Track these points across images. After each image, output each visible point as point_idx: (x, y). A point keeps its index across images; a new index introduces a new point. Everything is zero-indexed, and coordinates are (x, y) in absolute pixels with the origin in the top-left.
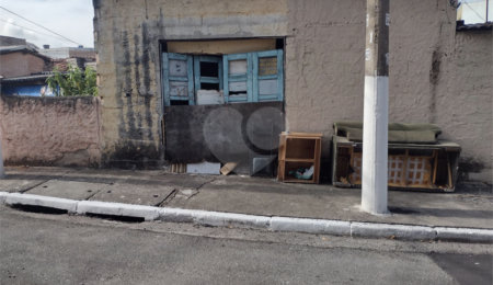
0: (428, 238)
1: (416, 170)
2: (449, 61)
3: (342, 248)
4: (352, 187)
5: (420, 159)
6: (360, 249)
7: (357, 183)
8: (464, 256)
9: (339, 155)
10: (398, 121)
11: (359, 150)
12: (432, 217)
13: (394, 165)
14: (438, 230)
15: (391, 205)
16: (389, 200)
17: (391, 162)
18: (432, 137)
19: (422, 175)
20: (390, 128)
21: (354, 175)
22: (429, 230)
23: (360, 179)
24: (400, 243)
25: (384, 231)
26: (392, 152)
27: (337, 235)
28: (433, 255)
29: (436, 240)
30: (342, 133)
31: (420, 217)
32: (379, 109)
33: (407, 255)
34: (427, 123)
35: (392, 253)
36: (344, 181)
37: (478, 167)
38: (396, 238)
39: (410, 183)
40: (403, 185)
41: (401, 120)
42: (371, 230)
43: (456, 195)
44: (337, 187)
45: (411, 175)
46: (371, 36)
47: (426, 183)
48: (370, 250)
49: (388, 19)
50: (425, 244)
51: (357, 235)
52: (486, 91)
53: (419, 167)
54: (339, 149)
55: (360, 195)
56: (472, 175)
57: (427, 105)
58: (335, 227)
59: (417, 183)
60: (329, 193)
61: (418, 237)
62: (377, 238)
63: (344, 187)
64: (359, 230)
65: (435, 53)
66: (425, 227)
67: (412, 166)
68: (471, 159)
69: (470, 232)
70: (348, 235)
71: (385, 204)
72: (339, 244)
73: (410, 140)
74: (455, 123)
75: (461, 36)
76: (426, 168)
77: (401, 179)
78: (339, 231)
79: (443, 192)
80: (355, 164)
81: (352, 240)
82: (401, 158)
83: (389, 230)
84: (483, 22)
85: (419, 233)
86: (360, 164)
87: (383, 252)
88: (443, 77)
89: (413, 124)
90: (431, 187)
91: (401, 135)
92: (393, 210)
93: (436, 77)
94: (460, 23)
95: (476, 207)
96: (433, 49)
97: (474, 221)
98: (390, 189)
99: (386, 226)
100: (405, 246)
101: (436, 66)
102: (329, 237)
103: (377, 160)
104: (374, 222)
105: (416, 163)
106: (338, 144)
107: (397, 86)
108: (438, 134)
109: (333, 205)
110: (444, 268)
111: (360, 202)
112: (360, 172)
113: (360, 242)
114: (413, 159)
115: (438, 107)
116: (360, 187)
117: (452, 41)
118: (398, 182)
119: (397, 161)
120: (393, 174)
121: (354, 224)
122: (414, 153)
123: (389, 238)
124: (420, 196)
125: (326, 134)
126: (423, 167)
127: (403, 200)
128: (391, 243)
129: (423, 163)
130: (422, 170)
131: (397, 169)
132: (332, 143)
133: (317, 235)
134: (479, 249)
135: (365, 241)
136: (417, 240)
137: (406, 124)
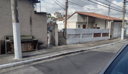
0: (32, 62)
1: (29, 46)
2: (34, 20)
3: (10, 71)
4: (12, 53)
5: (29, 43)
6: (15, 69)
7: (13, 52)
8: (40, 64)
9: (7, 45)
10: (23, 34)
11: (13, 43)
12: (33, 57)
13: (23, 46)
14: (34, 59)
15: (23, 56)
16: (22, 55)
17: (22, 45)
18: (31, 38)
19: (30, 47)
20: (21, 36)
21: (12, 50)
22: (32, 60)
23: (14, 51)
24: (26, 65)
25: (21, 63)
26: (22, 42)
27: (8, 68)
28: (34, 65)
29: (34, 62)
30: (7, 38)
31: (30, 57)
32: (17, 32)
33: (28, 67)
34: (30, 34)
35: (24, 68)
36: (9, 52)
37: (42, 44)
38: (25, 64)
39: (27, 50)
40: (26, 50)
41: (24, 34)
42: (18, 64)
43: (38, 51)
44: (7, 54)
45: (28, 48)
46: (13, 12)
47: (31, 49)
48: (18, 69)
49: (17, 8)
50: (32, 64)
51: (14, 66)
52: (42, 27)
53: (29, 45)
54: (7, 43)
55: (14, 55)
56: (41, 46)
57: (30, 30)
58: (7, 66)
59: (29, 49)
60: (5, 56)
61: (30, 62)
62: (20, 65)
63: (10, 54)
64: (14, 65)
65: (30, 18)
66: (31, 59)
67: (28, 45)
68: (40, 42)
69: (41, 58)
70: (12, 67)
71: (21, 56)
72: (9, 70)
73: (26, 39)
74: (37, 34)
75: (36, 14)
76: (31, 45)
77: (25, 49)
78: (9, 67)
79: (35, 50)
80: (12, 47)
81: (13, 68)
82: (25, 44)
83: (23, 62)
84: (40, 12)
85: (30, 61)
86: (13, 47)
87: (21, 69)
88: (33, 24)
89: (27, 35)
90: (32, 50)
91: (24, 38)
92: (23, 57)
93: (31, 24)
94: (35, 12)
95: (42, 52)
96: (30, 17)
97: (42, 56)
98: (22, 52)
99: (22, 62)
100: (27, 65)
101: (31, 21)
102: (5, 69)
103: (18, 45)
104: (19, 61)
105: (29, 44)
106: (6, 42)
107: (22, 25)
108: (33, 37)
109: (6, 59)
110: (36, 68)
111: (14, 57)
112: (14, 49)
113: (15, 68)
114: (28, 44)
115: (32, 31)
116: (14, 53)
117: (34, 15)
118: (25, 50)
119: (24, 45)
120: (23, 48)
121: (13, 63)
122: (28, 42)
123: (23, 64)
124: (30, 52)
125: (2, 39)
126: (30, 45)
127: (26, 54)
128: (24, 66)
129: (30, 44)
130: (30, 46)
131: (24, 47)
132: (4, 42)
133: (1, 69)
134: (43, 61)
135: (16, 67)
136: (30, 63)
137: (25, 35)
